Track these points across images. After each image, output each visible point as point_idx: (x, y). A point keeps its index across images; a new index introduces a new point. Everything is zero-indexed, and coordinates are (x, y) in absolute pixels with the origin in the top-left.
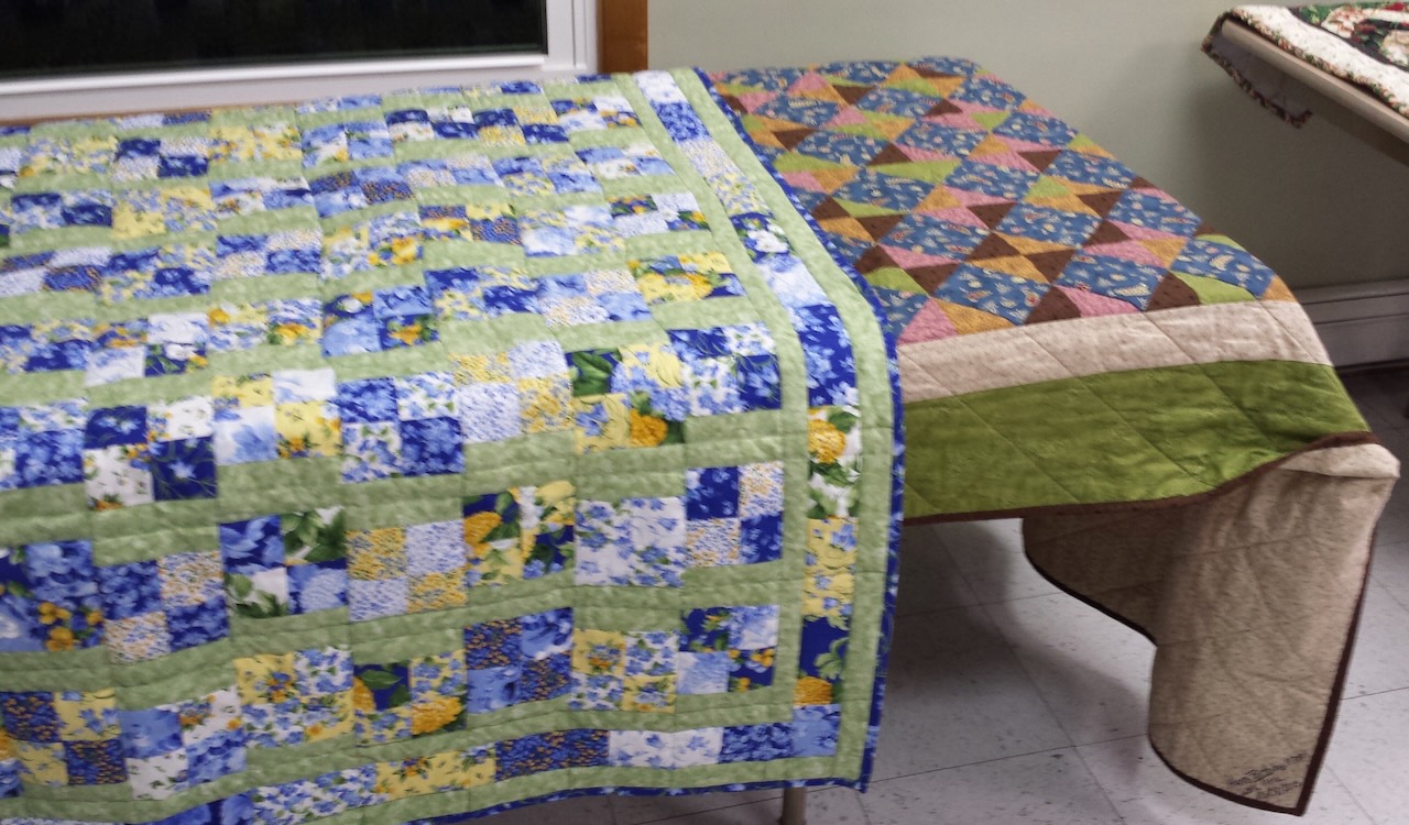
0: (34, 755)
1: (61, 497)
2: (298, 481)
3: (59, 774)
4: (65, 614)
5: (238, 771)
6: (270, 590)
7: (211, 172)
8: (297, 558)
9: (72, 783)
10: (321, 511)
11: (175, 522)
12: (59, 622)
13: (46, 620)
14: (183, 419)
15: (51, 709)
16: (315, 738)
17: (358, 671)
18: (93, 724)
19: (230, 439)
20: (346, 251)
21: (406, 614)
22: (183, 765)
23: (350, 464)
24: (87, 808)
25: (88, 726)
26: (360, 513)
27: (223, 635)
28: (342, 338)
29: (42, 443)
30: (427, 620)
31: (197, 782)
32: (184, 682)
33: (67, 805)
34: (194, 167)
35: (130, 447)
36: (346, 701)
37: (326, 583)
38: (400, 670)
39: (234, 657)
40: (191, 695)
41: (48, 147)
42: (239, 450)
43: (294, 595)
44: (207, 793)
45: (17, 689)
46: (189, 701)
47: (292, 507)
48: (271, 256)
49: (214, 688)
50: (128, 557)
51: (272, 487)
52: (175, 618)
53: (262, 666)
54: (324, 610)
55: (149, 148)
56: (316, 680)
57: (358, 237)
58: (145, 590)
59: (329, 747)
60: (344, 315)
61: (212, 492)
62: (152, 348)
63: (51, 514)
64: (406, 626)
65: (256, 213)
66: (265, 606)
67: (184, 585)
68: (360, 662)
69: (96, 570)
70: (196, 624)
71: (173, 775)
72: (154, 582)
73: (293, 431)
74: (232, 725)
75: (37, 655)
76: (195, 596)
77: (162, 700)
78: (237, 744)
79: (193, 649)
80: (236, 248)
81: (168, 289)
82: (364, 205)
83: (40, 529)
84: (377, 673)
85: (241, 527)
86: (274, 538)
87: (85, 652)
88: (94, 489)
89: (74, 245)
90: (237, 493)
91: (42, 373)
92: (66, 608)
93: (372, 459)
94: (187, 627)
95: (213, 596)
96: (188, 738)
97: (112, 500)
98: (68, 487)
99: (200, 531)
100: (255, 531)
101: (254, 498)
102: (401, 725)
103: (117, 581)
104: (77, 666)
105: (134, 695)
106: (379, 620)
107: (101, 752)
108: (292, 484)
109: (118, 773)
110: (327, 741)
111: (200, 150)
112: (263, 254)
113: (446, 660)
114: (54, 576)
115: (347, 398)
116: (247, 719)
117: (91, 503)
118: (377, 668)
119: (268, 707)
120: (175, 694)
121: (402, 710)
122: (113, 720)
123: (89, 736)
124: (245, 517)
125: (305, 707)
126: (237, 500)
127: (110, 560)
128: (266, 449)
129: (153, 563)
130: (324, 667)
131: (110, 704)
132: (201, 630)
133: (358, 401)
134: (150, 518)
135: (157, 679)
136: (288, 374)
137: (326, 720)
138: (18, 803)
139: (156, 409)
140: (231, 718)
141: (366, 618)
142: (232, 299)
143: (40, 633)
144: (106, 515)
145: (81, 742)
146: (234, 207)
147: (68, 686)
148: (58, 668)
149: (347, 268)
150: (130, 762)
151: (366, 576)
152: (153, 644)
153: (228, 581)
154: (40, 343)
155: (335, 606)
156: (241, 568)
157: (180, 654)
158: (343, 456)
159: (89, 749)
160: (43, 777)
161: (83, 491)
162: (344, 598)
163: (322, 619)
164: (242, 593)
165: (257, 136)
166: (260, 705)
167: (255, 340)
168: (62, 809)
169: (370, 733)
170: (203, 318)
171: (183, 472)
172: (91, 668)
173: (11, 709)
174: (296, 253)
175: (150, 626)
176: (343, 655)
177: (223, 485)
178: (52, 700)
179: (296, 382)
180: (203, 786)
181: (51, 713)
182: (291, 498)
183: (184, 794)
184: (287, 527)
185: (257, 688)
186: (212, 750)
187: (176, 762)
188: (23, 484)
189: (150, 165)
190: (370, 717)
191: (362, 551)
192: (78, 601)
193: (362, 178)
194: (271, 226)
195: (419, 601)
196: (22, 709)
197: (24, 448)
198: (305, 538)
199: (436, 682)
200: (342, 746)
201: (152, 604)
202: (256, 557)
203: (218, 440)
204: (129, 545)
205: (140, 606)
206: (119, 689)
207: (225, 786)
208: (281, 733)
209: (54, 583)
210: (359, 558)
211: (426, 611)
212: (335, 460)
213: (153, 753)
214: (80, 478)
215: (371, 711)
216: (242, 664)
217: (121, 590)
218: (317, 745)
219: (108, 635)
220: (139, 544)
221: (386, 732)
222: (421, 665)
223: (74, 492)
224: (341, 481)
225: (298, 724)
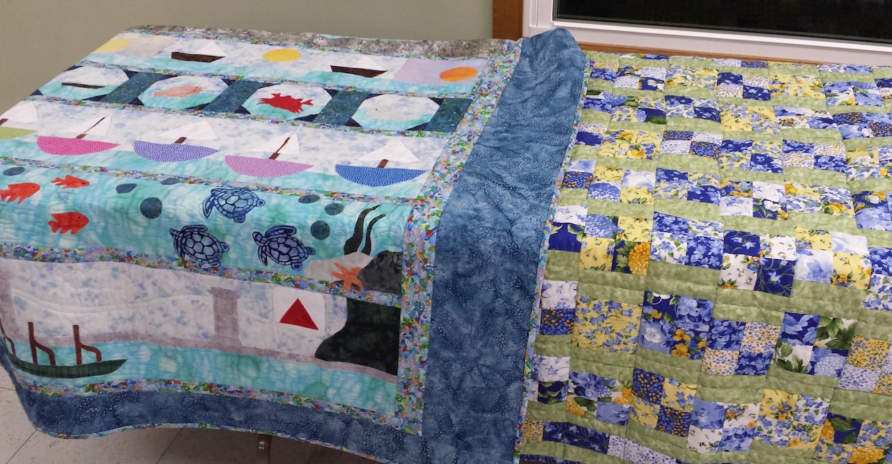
0: (643, 407)
1: (706, 274)
2: (837, 300)
3: (653, 421)
4: (687, 338)
5: (745, 451)
6: (801, 357)
7: (773, 99)
8: (822, 343)
9: (657, 428)
10: (843, 320)
11: (761, 305)
12: (683, 341)
13: (677, 339)
14: (780, 248)
15: (662, 386)
16: (793, 447)
17: (830, 416)
18: (681, 401)
19: (806, 265)
20: (865, 163)
21: (871, 392)
22: (719, 438)
23: (871, 297)
24: (660, 444)
25: (678, 401)
26: (867, 327)
27: (764, 374)
28: (870, 219)
29: (702, 243)
30: (882, 400)
31: (722, 450)
32: (736, 393)
33: (649, 439)
34: (763, 95)
35: (750, 257)
36: (818, 432)
37: (832, 362)
38: (856, 424)
39: (764, 388)
40: (737, 401)
41: (681, 70)
42: (809, 274)
43: (813, 364)
44: (725, 457)
45: (647, 370)
46: (735, 405)
47: (829, 313)
48: (817, 157)
49: (749, 402)
50: (732, 317)
51: (821, 299)
52: (743, 357)
53: (779, 398)
54: (826, 377)
55: (737, 80)
56: (806, 414)
57: (872, 156)
58: (734, 337)
59: (799, 454)
60: (869, 204)
61: (788, 293)
62: (756, 200)
63: (698, 283)
64: (869, 399)
65: (804, 129)
66: (795, 365)
67: (755, 341)
68: (833, 412)
69: (712, 319)
70: (753, 363)
71: (713, 442)
72: (740, 334)
73: (844, 270)
74: (751, 425)
75: (666, 355)
76: (759, 348)
77: (721, 400)
78: (749, 436)
79: (745, 376)
80: (795, 149)
81: (759, 167)
82: (872, 136)
83: (690, 289)
84: (842, 421)
85: (798, 317)
86: (813, 328)
87: (691, 361)
88: (724, 275)
89: (703, 131)
90: (801, 298)
91: (696, 202)
92: (689, 335)
93: (885, 298)
94: (749, 364)
95: (767, 350)
96: (726, 424)
97: (732, 284)
98: (712, 271)
99: (774, 313)
100: (804, 322)
101: (809, 303)
102: (844, 455)
103: (721, 329)
104: (683, 368)
105: (708, 392)
106: (854, 391)
107: (680, 418)
108: (833, 300)
109: (683, 432)
110: (799, 450)
111: (766, 85)
112: (813, 156)
113: (885, 426)
114: (689, 316)
115: (877, 257)
116: (759, 424)
117: (721, 283)
118: (843, 418)
119: (775, 421)
120: (729, 399)
121: (849, 447)
122: (692, 402)
123: (677, 407)
124: (802, 312)
125: (794, 427)
126: (801, 301)
127: (722, 316)
128: (825, 277)
129: (744, 324)
130: (813, 408)
131: (693, 393)
132: (754, 368)
133: (883, 261)
134: (749, 298)
135: (722, 387)
136: (839, 234)
137: (803, 438)
138: (623, 429)
139: (764, 238)
140: (752, 420)
141: (847, 388)
142: (797, 179)
143: (671, 345)
144: (726, 291)
145: (671, 409)
146: (790, 123)
147: (675, 376)
148: (672, 365)
149: (866, 174)
150: (692, 427)
151: (858, 364)
152: (727, 368)
153: (779, 345)
154: (693, 184)
155: (833, 376)
156: (789, 340)
157: (738, 377)
158: (868, 292)
159: (674, 413)
160: (642, 420)
161: (719, 275)
162: (839, 373)
163: (822, 381)
164: (784, 354)
165: (798, 82)
166: (770, 418)
167: (817, 209)
168: (646, 441)
169: (825, 453)
170: (782, 188)
171: (775, 278)
172: (690, 371)
173: (640, 379)
174: (832, 158)
175: (729, 358)
176: (826, 405)
177: (795, 291)
178: (663, 381)
179: (845, 241)
180: (724, 453)
181: (661, 389)
182: (830, 308)
183: (713, 454)
184: (822, 324)
185: (771, 408)
186: (736, 435)
187: (716, 436)
188: (688, 263)
189: (739, 90)
190: (828, 445)
191: (860, 349)
192: (697, 333)
193: (868, 118)
194: (814, 139)
195: (882, 388)
196: (646, 381)
197: (692, 244)
198: (830, 333)
199: (874, 437)
200: (805, 455)
201: (734, 346)
202: (800, 336)
203: (798, 264)
204: (734, 311)
205: (728, 345)
206: (700, 386)
207: (735, 457)
208: (776, 438)
209: (688, 320)
210: (857, 354)
211: (883, 394)
212: (862, 292)
213: (706, 427)
214: (719, 268)
215: (830, 442)
216: (769, 393)
217: (722, 334)
218: (793, 451)
219: (706, 356)
220: (739, 312)
221: (834, 456)
222: (869, 424)
223: (714, 274)
224: (862, 306)
225: (787, 435)
